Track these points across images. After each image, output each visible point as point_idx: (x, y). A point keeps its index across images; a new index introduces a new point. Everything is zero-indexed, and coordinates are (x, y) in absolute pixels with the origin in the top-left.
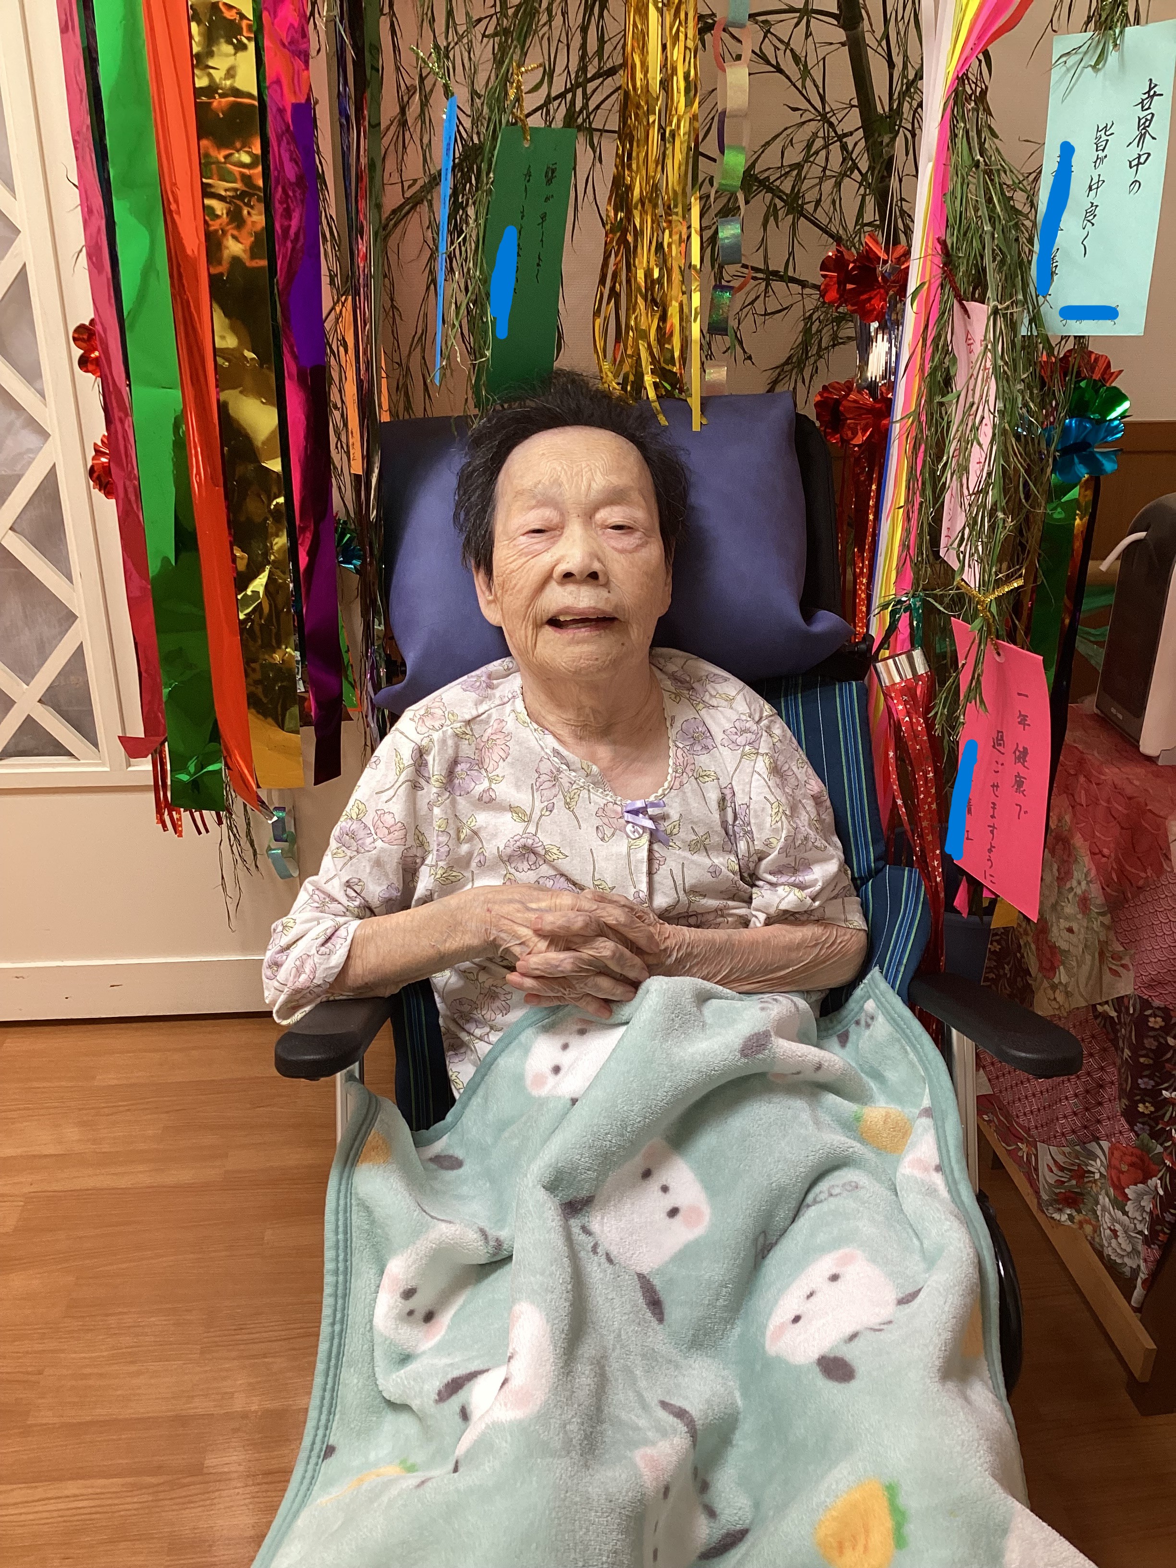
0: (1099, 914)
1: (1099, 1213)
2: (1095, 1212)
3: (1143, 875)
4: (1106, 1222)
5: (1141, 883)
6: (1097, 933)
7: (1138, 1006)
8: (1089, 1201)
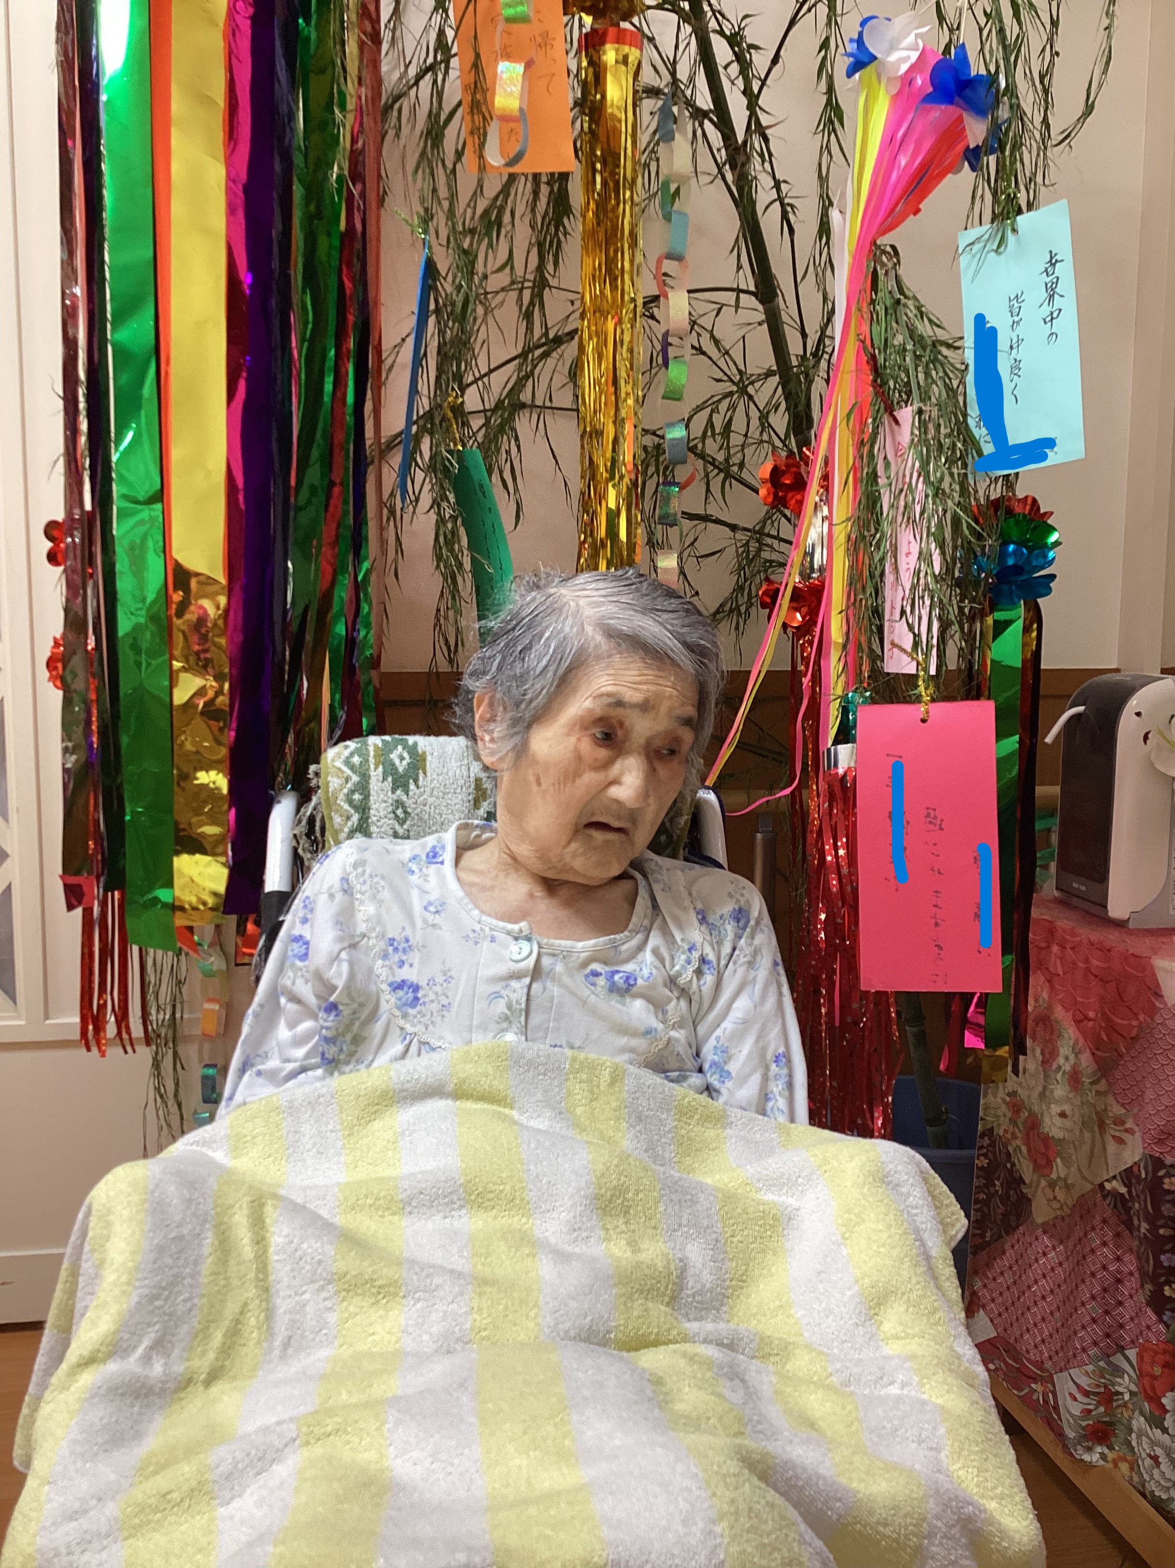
0: (1091, 1083)
1: (1134, 1443)
2: (1129, 1444)
3: (1135, 1023)
4: (1143, 1448)
5: (1134, 1033)
6: (1094, 1106)
7: (1150, 1168)
8: (1120, 1431)
